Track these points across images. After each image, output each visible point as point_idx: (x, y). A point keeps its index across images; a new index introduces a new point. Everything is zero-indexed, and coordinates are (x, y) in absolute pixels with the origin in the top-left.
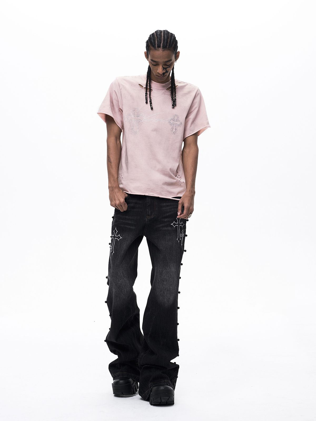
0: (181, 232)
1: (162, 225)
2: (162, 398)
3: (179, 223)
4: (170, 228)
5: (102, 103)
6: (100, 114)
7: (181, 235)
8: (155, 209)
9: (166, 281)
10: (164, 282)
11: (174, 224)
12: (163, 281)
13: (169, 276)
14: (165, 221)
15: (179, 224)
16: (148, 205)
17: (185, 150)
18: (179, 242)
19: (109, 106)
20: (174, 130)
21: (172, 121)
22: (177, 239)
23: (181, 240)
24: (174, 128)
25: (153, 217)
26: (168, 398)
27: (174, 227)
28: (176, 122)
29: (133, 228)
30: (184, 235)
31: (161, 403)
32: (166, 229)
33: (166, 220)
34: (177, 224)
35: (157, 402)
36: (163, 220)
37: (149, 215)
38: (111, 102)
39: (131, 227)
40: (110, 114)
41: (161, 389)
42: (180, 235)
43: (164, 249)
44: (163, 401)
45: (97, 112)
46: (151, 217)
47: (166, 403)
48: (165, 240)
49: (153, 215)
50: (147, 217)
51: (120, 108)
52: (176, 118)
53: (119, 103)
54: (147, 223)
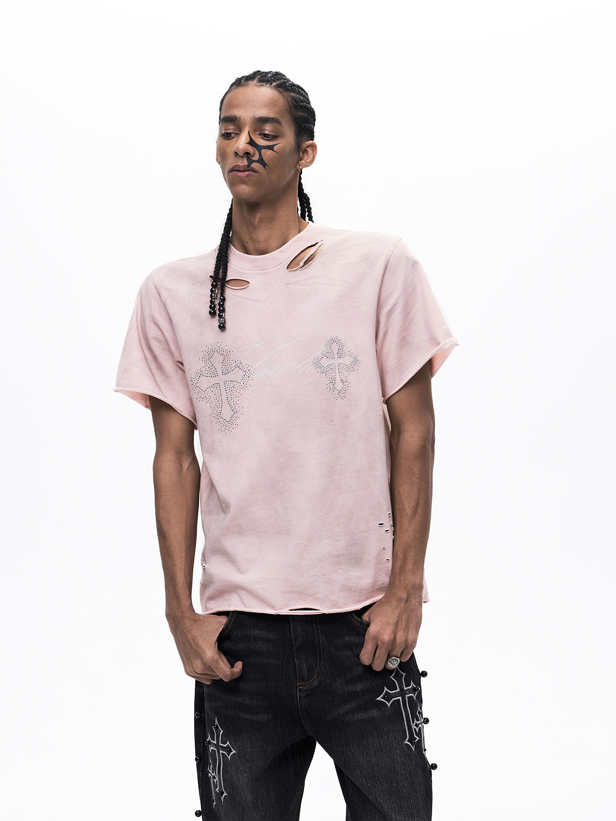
0: (414, 716)
1: (348, 706)
3: (401, 688)
4: (375, 713)
7: (416, 725)
8: (320, 656)
11: (388, 697)
14: (357, 692)
16: (296, 645)
18: (413, 748)
20: (339, 386)
21: (325, 359)
22: (406, 742)
23: (420, 741)
24: (338, 380)
25: (316, 683)
27: (389, 705)
28: (340, 361)
29: (262, 717)
32: (363, 716)
33: (359, 687)
34: (396, 695)
36: (351, 688)
37: (303, 679)
39: (255, 718)
42: (414, 727)
43: (367, 783)
46: (309, 683)
48: (367, 754)
49: (317, 677)
50: (299, 686)
51: (176, 360)
52: (335, 347)
53: (168, 345)
54: (301, 705)
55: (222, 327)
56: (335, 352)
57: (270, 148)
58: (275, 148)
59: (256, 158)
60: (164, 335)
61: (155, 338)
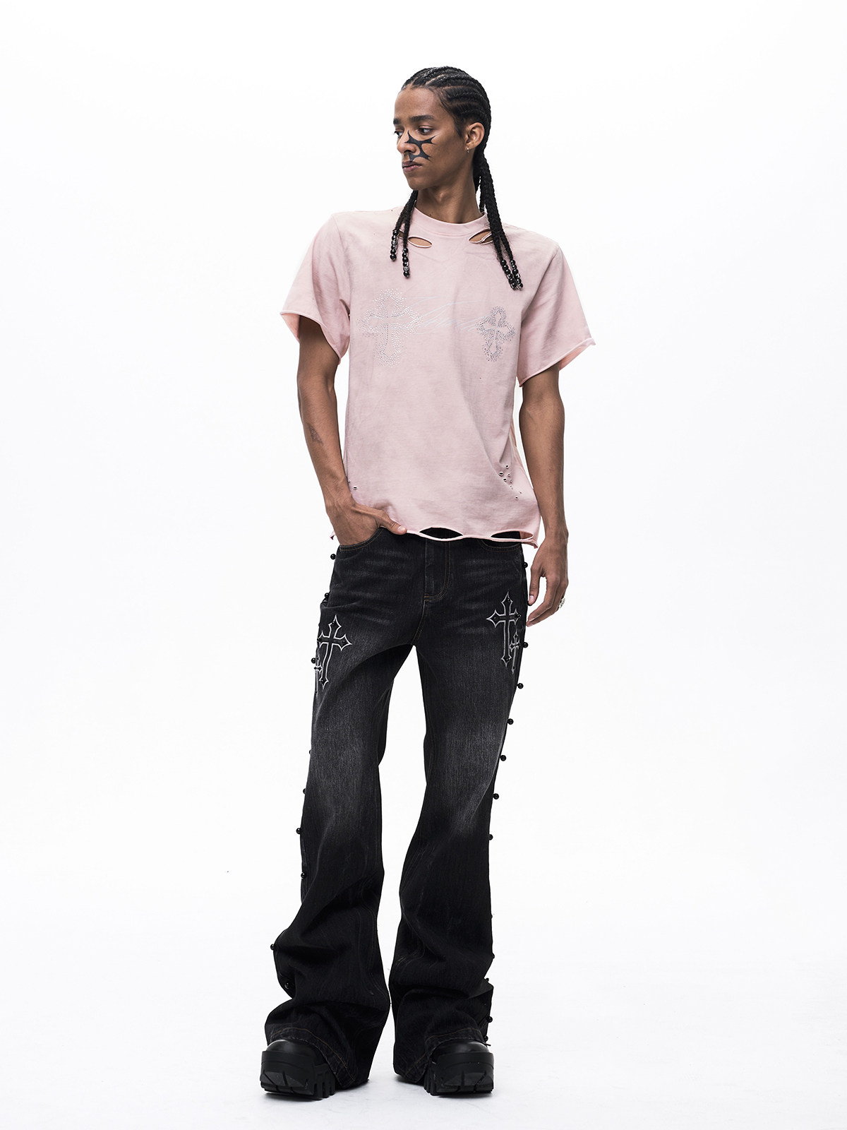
0: (512, 639)
1: (462, 621)
2: (465, 1075)
3: (507, 613)
4: (483, 630)
5: (293, 285)
6: (287, 316)
7: (512, 646)
8: (447, 576)
9: (474, 769)
10: (467, 772)
11: (496, 619)
12: (466, 769)
13: (480, 759)
14: (471, 610)
15: (507, 618)
16: (428, 564)
17: (529, 411)
18: (506, 664)
19: (312, 295)
20: (493, 350)
21: (487, 324)
22: (502, 658)
23: (512, 659)
24: (494, 344)
25: (441, 598)
26: (482, 1074)
27: (496, 626)
28: (500, 329)
29: (386, 622)
30: (518, 645)
31: (461, 1090)
32: (473, 631)
33: (474, 606)
35: (451, 1087)
36: (467, 606)
37: (429, 593)
38: (314, 283)
40: (313, 315)
41: (462, 1052)
42: (510, 647)
43: (466, 686)
44: (468, 1083)
45: (281, 310)
46: (435, 598)
47: (472, 1089)
48: (470, 663)
49: (443, 593)
50: (426, 599)
51: (341, 298)
52: (498, 317)
53: (337, 284)
54: (425, 614)
55: (407, 274)
56: (498, 320)
57: (429, 141)
58: (432, 141)
59: (418, 153)
60: (336, 275)
61: (326, 275)
